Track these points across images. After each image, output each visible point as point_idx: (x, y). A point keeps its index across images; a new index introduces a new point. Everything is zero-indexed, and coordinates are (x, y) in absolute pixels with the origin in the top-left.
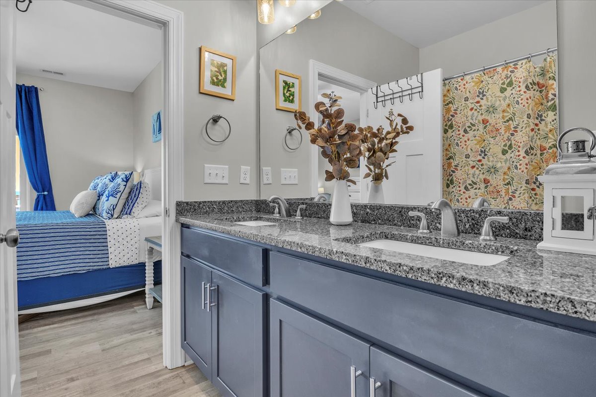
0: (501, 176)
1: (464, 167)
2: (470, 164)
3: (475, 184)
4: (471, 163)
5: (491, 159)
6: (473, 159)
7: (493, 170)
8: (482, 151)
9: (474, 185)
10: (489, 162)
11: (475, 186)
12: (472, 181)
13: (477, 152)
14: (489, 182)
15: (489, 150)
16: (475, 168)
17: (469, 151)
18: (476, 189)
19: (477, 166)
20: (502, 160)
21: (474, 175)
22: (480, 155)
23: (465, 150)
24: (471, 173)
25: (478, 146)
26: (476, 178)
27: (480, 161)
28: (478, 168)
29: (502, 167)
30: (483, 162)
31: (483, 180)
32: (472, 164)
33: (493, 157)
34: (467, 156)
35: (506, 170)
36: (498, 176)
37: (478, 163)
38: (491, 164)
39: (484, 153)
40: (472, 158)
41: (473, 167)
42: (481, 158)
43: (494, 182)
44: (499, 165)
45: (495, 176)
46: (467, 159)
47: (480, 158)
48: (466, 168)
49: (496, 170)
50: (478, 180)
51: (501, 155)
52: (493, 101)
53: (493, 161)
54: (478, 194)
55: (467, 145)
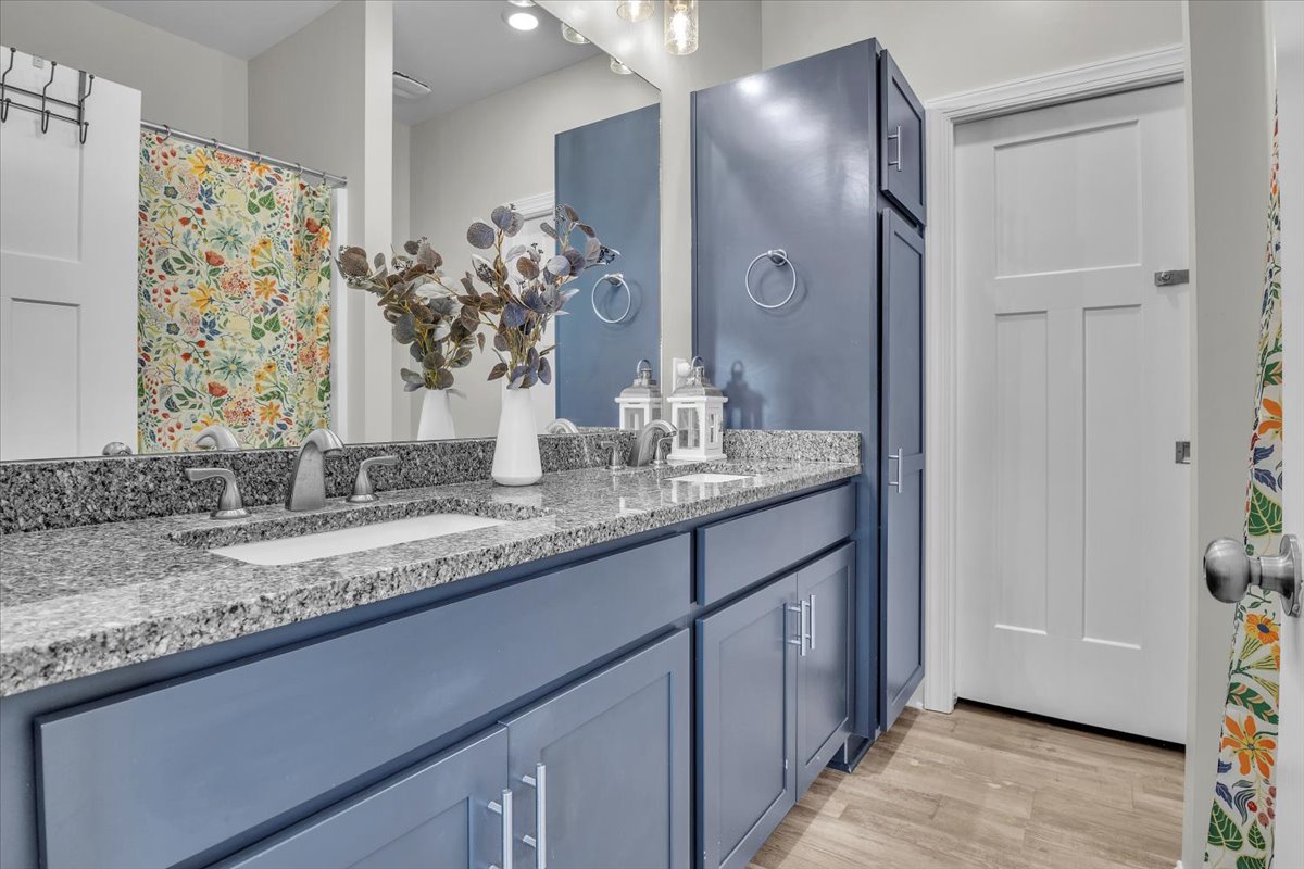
0: (251, 380)
1: (166, 353)
2: (179, 349)
3: (192, 395)
4: (183, 346)
5: (230, 343)
6: (187, 338)
7: (233, 367)
8: (205, 323)
9: (190, 399)
10: (225, 348)
11: (192, 401)
12: (186, 390)
13: (195, 322)
14: (225, 392)
15: (225, 323)
16: (192, 359)
17: (177, 319)
18: (193, 407)
19: (195, 355)
20: (251, 349)
21: (188, 374)
22: (202, 331)
23: (166, 314)
24: (183, 369)
25: (198, 309)
26: (193, 383)
27: (201, 344)
28: (196, 360)
29: (252, 363)
30: (207, 348)
31: (207, 387)
32: (185, 348)
33: (233, 340)
34: (173, 329)
35: (262, 370)
36: (247, 380)
37: (197, 348)
38: (229, 354)
39: (210, 327)
40: (183, 335)
41: (187, 356)
42: (205, 339)
43: (237, 392)
44: (246, 358)
45: (238, 380)
46: (172, 336)
47: (200, 337)
48: (170, 356)
49: (241, 369)
50: (198, 387)
51: (249, 338)
52: (233, 223)
53: (232, 349)
54: (199, 419)
55: (172, 301)
